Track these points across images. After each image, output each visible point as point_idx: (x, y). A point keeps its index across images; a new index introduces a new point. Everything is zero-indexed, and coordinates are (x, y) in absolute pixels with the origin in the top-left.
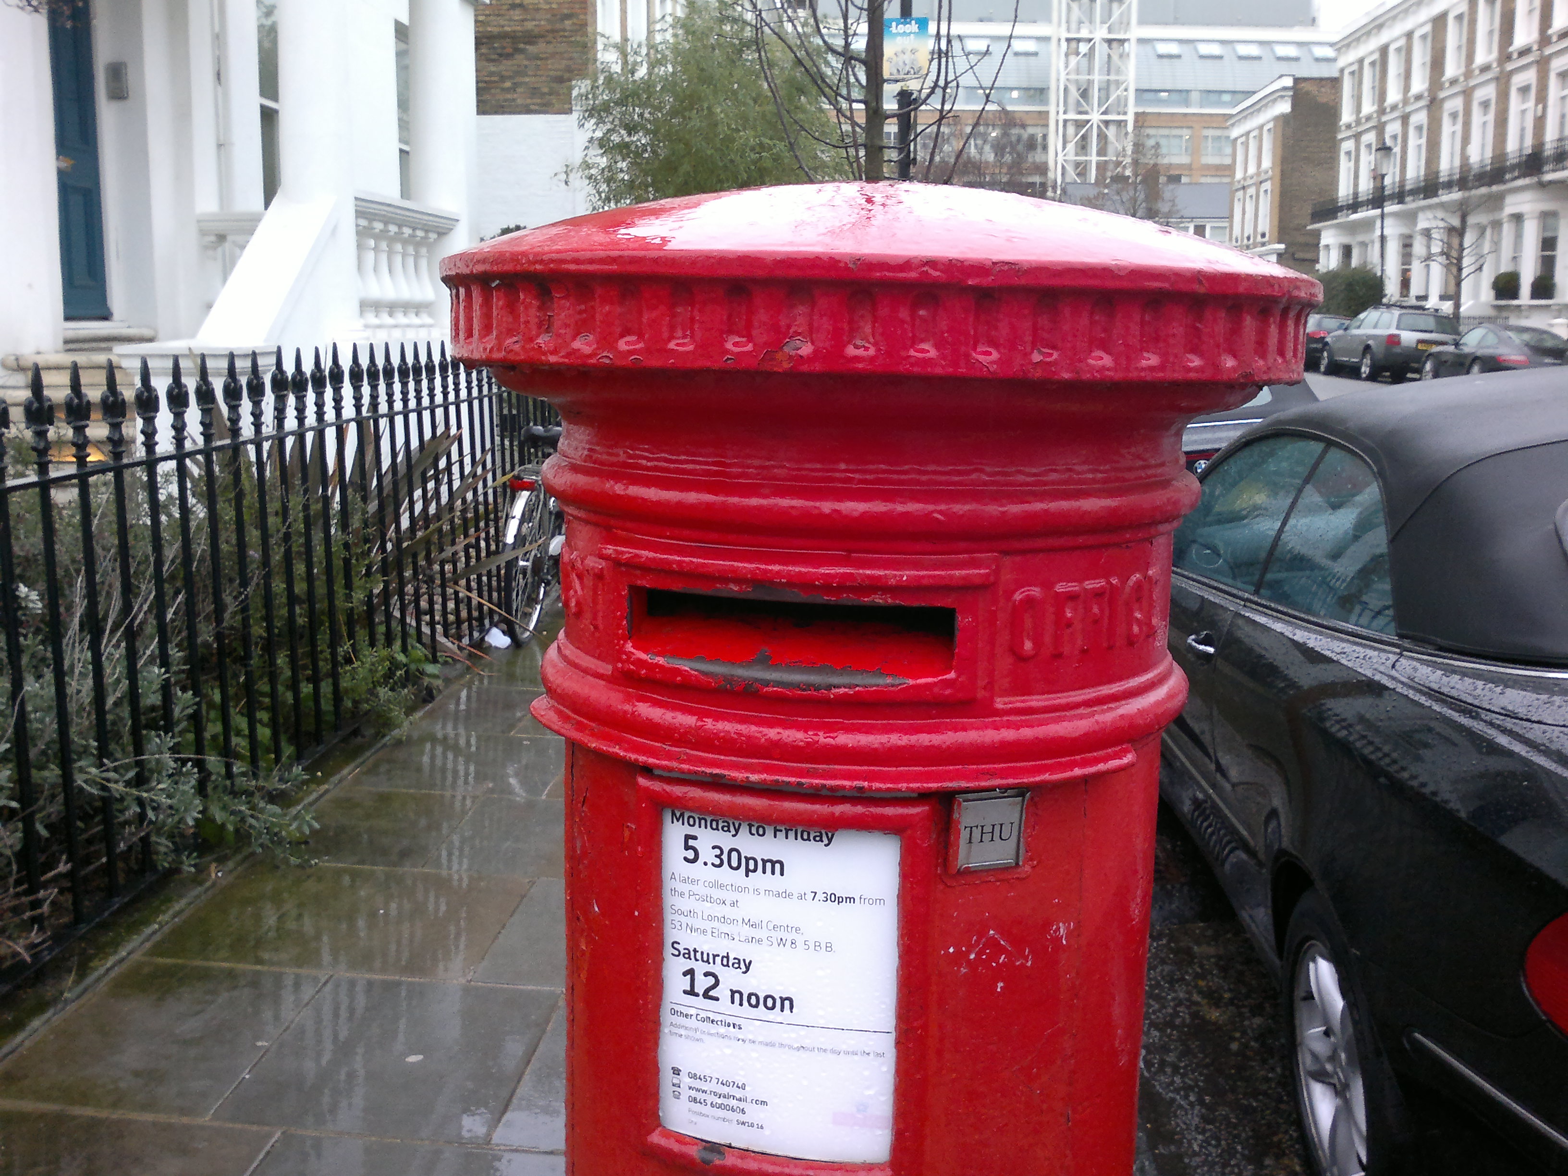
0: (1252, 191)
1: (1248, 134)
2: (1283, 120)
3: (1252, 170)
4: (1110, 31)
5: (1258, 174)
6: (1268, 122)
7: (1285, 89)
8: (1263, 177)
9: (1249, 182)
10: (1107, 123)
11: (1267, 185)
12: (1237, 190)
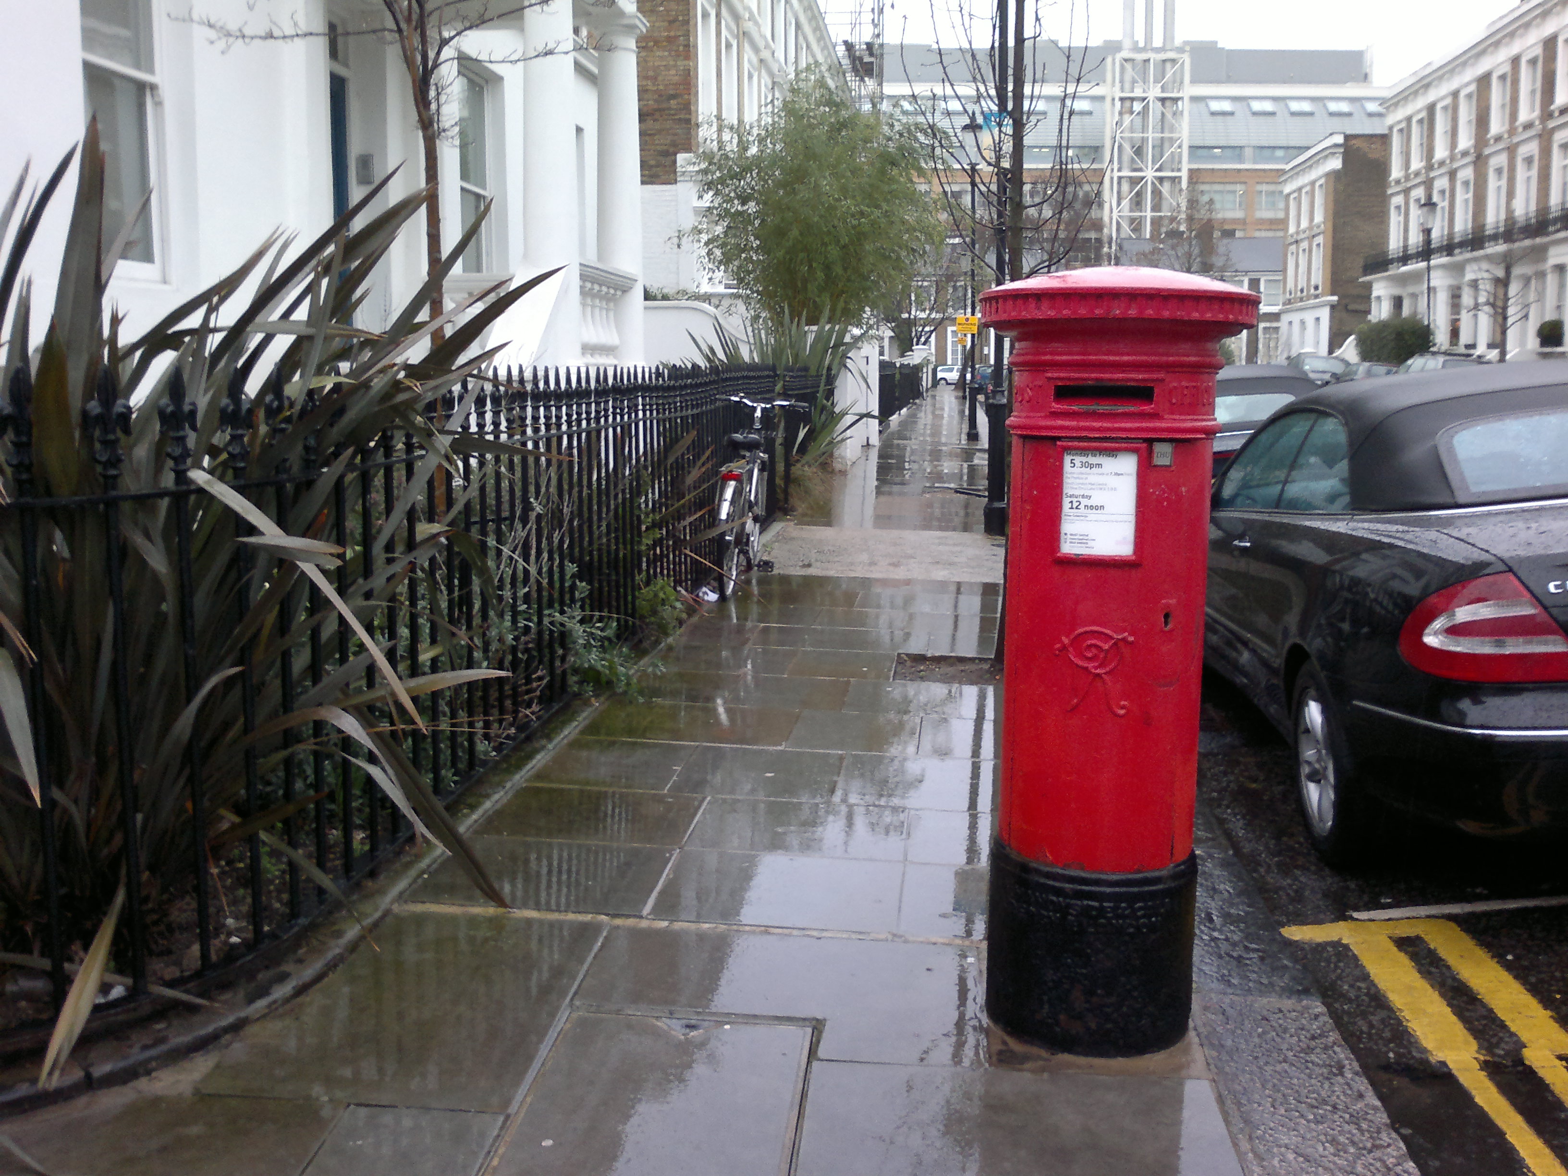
0: (1305, 245)
1: (1300, 189)
2: (1335, 175)
3: (1304, 224)
4: (1163, 90)
5: (1310, 228)
6: (1320, 178)
7: (1336, 146)
8: (1316, 231)
9: (1302, 236)
10: (1161, 180)
11: (1320, 239)
12: (1291, 244)
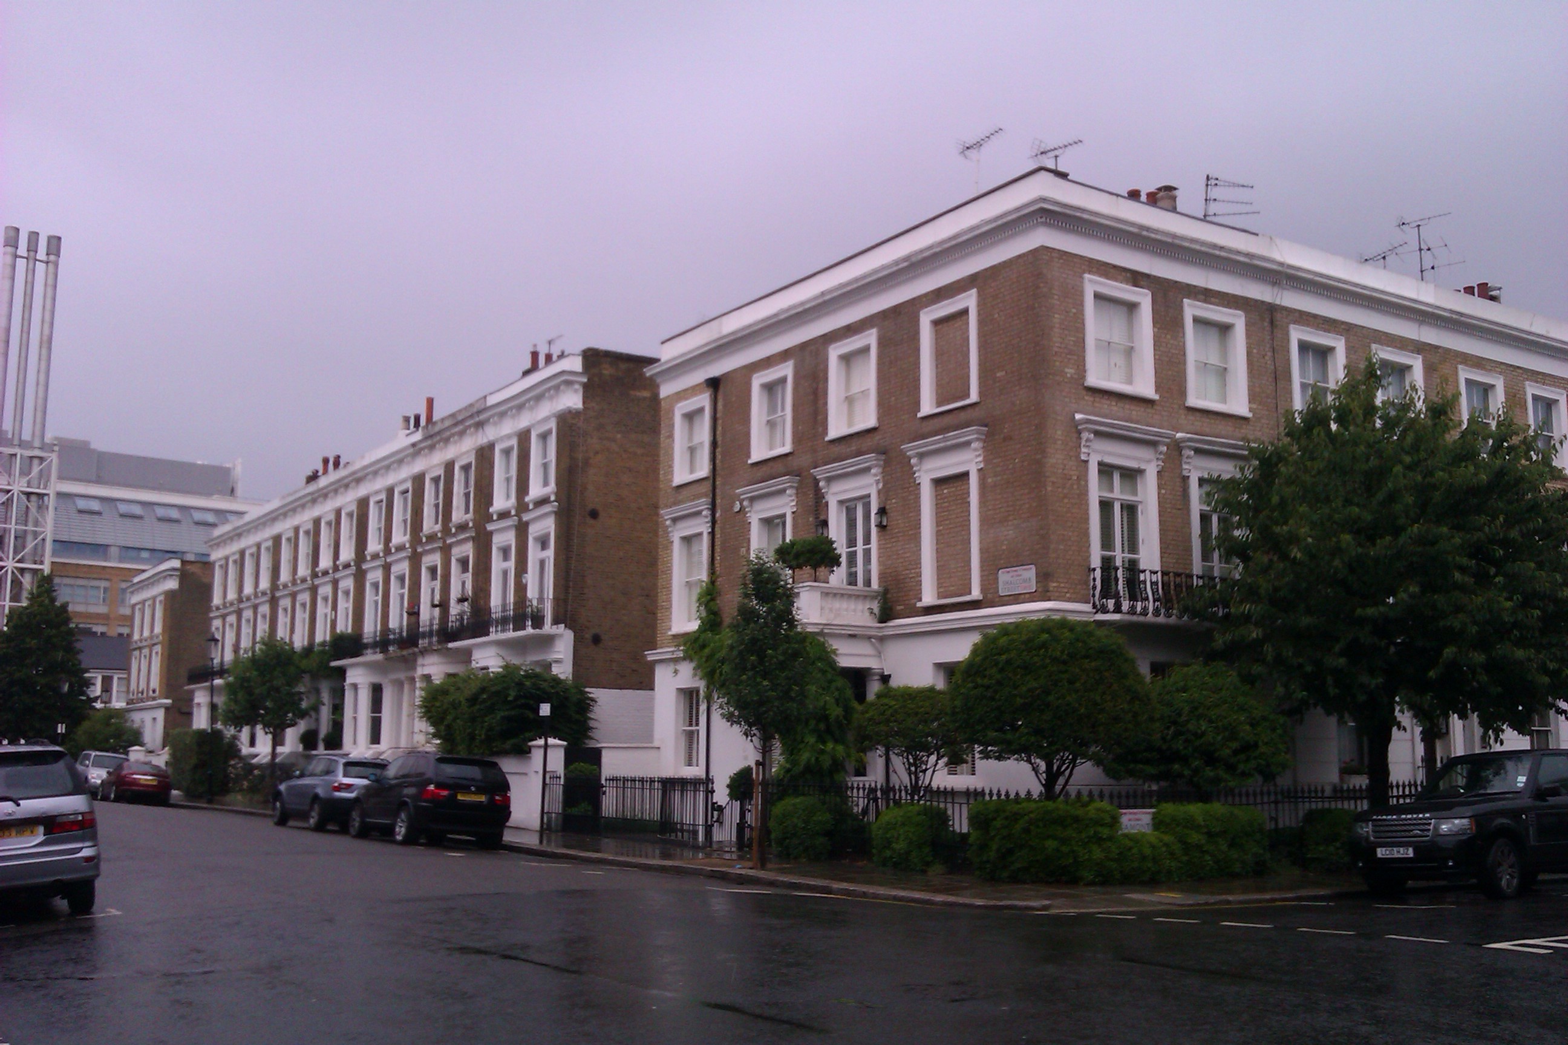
0: (146, 651)
1: (143, 602)
2: (170, 595)
3: (146, 634)
4: (29, 485)
5: (151, 638)
6: (160, 594)
7: (174, 569)
8: (155, 641)
9: (144, 644)
10: (22, 571)
11: (158, 648)
12: (135, 649)
